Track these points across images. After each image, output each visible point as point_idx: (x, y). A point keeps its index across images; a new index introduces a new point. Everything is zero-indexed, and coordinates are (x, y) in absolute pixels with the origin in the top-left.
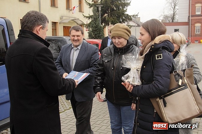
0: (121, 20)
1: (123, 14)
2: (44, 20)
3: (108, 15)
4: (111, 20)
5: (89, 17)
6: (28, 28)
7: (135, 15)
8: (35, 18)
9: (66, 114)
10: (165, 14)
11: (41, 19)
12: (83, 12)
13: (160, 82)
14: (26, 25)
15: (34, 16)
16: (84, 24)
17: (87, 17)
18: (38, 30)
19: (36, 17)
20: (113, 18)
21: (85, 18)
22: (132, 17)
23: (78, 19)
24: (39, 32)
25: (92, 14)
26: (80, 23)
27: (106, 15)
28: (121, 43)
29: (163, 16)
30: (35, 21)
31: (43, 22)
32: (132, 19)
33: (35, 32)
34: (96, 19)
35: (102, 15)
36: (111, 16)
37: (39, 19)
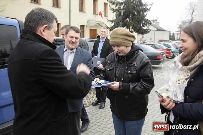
0: (141, 24)
1: (144, 19)
2: (50, 19)
3: (130, 20)
4: (132, 24)
5: (112, 21)
6: (31, 28)
7: (155, 19)
8: (39, 17)
11: (46, 17)
12: (108, 17)
14: (28, 25)
15: (38, 14)
16: (108, 27)
17: (110, 21)
18: (42, 31)
19: (40, 14)
20: (134, 23)
21: (109, 22)
22: (151, 22)
23: (103, 23)
24: (43, 33)
25: (115, 18)
27: (127, 19)
28: (121, 51)
29: (180, 22)
30: (39, 20)
31: (49, 20)
32: (151, 23)
33: (39, 33)
34: (119, 23)
35: (124, 20)
36: (132, 20)
37: (43, 17)
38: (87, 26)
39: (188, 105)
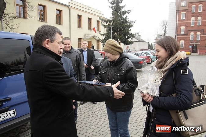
0: (127, 37)
1: (128, 33)
3: (118, 34)
4: (119, 37)
5: (104, 35)
7: (137, 33)
9: (80, 108)
10: (158, 33)
12: (100, 31)
13: (187, 97)
16: (100, 40)
17: (102, 35)
20: (121, 36)
22: (134, 35)
23: (96, 36)
25: (106, 32)
26: (97, 39)
27: (116, 33)
29: (157, 35)
34: (109, 36)
35: (113, 34)
36: (120, 34)
38: (84, 39)
39: (162, 98)
